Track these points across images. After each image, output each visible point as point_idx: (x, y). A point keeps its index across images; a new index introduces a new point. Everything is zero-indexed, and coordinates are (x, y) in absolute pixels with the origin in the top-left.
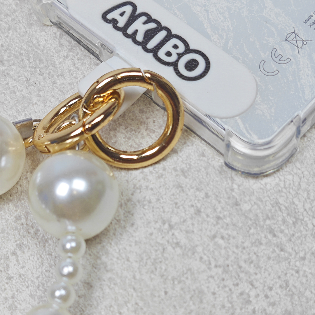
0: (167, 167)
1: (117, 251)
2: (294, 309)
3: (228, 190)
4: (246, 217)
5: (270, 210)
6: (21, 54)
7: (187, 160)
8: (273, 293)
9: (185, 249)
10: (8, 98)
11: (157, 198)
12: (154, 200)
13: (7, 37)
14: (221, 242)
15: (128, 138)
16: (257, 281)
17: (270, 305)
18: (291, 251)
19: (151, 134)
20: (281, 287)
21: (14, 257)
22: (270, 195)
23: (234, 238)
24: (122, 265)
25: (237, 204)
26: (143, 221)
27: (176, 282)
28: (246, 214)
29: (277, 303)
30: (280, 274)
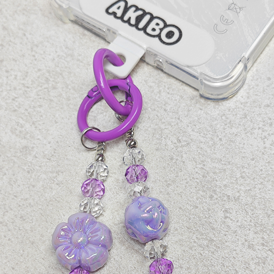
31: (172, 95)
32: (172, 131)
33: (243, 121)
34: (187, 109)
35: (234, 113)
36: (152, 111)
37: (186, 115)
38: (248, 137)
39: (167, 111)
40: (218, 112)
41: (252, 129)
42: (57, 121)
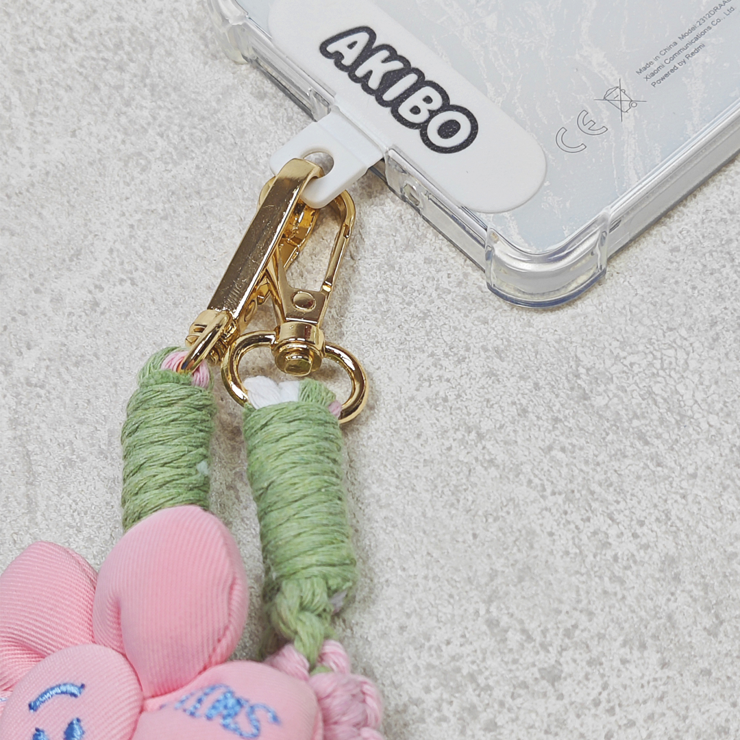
0: (472, 346)
1: (396, 476)
2: (679, 554)
3: (570, 376)
4: (601, 416)
5: (639, 405)
6: (229, 179)
7: (503, 333)
8: (645, 529)
9: (504, 469)
10: (211, 248)
11: (457, 393)
12: (452, 397)
13: (205, 152)
14: (560, 455)
15: (407, 304)
16: (619, 514)
17: (641, 548)
18: (673, 465)
19: (444, 296)
20: (657, 520)
21: (232, 492)
22: (638, 381)
23: (581, 449)
24: (404, 497)
25: (585, 397)
26: (435, 429)
27: (490, 520)
28: (601, 413)
29: (652, 545)
30: (656, 501)
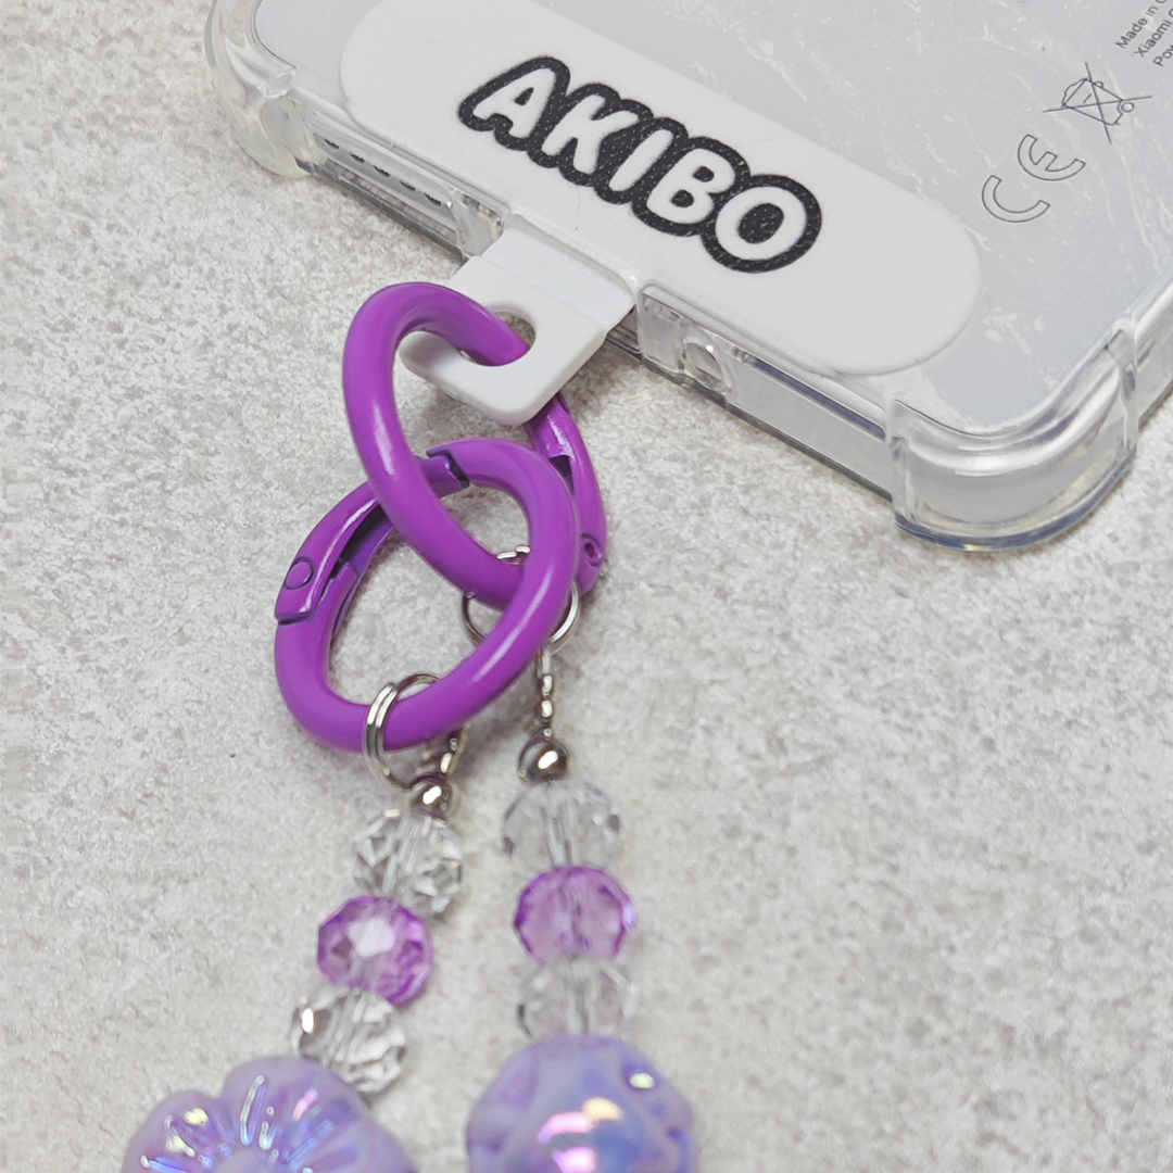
31: (761, 523)
32: (746, 695)
33: (1112, 658)
34: (831, 588)
35: (1067, 617)
36: (657, 594)
37: (821, 621)
38: (1132, 738)
39: (729, 600)
40: (987, 610)
41: (1157, 694)
42: (187, 631)
